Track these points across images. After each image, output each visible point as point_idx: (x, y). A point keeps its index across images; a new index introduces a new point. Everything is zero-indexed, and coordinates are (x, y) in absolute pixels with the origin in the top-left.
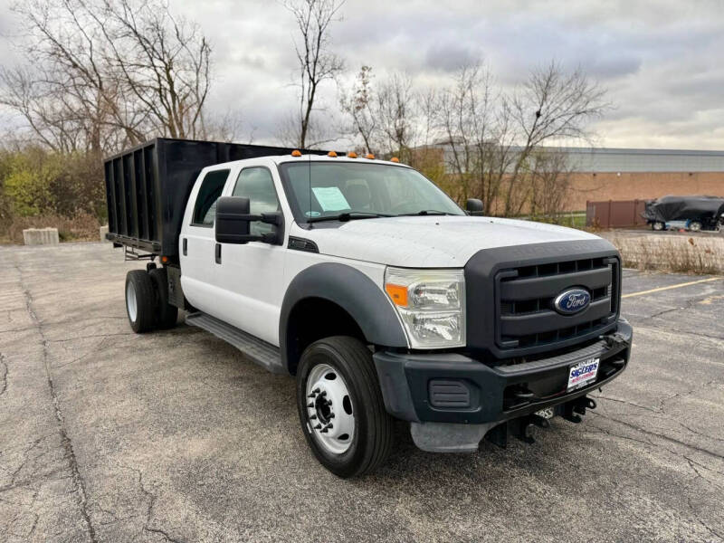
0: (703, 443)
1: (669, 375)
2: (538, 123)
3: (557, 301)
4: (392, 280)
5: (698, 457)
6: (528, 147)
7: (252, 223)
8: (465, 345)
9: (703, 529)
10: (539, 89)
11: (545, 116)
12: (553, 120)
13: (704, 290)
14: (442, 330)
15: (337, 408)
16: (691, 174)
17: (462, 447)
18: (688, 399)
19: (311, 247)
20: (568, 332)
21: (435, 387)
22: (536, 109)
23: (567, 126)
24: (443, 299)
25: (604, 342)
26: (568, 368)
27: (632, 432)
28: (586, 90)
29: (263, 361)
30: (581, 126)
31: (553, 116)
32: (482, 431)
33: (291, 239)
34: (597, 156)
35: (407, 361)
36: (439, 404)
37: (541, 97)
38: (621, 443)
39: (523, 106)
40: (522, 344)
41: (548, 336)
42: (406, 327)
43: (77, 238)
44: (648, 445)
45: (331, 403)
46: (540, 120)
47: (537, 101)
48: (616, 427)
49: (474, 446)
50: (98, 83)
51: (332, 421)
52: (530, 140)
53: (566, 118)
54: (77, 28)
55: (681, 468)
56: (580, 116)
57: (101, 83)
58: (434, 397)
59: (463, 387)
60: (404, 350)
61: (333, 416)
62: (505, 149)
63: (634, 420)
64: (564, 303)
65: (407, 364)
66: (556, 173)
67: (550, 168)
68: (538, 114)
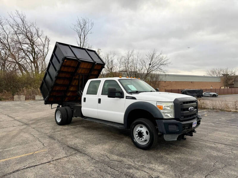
0: (216, 141)
1: (204, 130)
2: (150, 67)
3: (189, 109)
4: (158, 104)
5: (216, 144)
6: (147, 73)
7: (116, 93)
8: (174, 118)
9: (221, 153)
10: (150, 57)
11: (152, 65)
12: (154, 66)
13: (204, 113)
14: (169, 115)
15: (145, 134)
16: (192, 82)
17: (174, 140)
18: (210, 134)
19: (134, 98)
20: (191, 116)
21: (169, 126)
22: (150, 63)
23: (158, 68)
24: (169, 108)
25: (197, 118)
26: (192, 123)
27: (201, 140)
28: (163, 58)
29: (117, 126)
30: (162, 68)
31: (154, 65)
32: (177, 136)
33: (126, 97)
34: (167, 76)
35: (164, 121)
36: (170, 130)
37: (151, 60)
38: (200, 142)
39: (145, 62)
40: (184, 118)
41: (188, 116)
42: (163, 114)
43: (5, 100)
44: (206, 142)
45: (143, 133)
46: (151, 66)
47: (150, 61)
48: (197, 140)
49: (176, 139)
50: (9, 48)
51: (143, 137)
52: (148, 72)
53: (158, 66)
54: (3, 31)
55: (213, 145)
56: (162, 65)
57: (10, 48)
58: (169, 128)
59: (175, 126)
60: (163, 119)
61: (144, 135)
62: (142, 74)
63: (200, 138)
64: (190, 109)
65: (164, 122)
66: (156, 81)
67: (154, 79)
68: (150, 64)
